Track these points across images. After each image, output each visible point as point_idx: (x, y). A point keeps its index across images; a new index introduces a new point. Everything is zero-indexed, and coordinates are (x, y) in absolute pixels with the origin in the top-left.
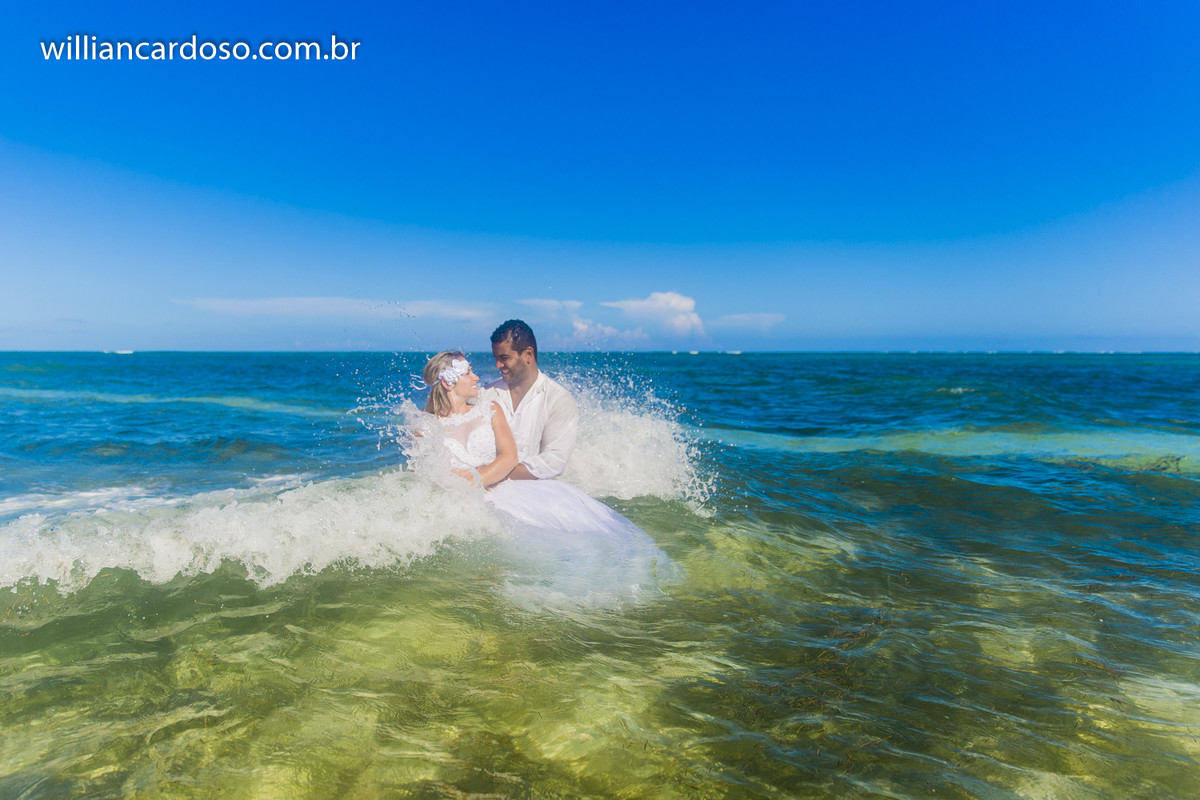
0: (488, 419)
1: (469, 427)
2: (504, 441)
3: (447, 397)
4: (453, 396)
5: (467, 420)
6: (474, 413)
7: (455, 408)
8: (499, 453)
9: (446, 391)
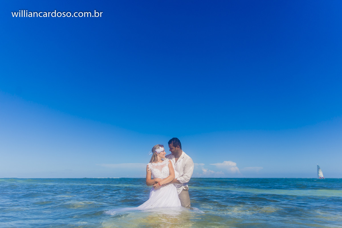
0: (167, 164)
1: (162, 166)
2: (171, 171)
3: (156, 157)
4: (159, 157)
5: (162, 164)
6: (164, 162)
7: (159, 160)
8: (170, 174)
9: (157, 155)
